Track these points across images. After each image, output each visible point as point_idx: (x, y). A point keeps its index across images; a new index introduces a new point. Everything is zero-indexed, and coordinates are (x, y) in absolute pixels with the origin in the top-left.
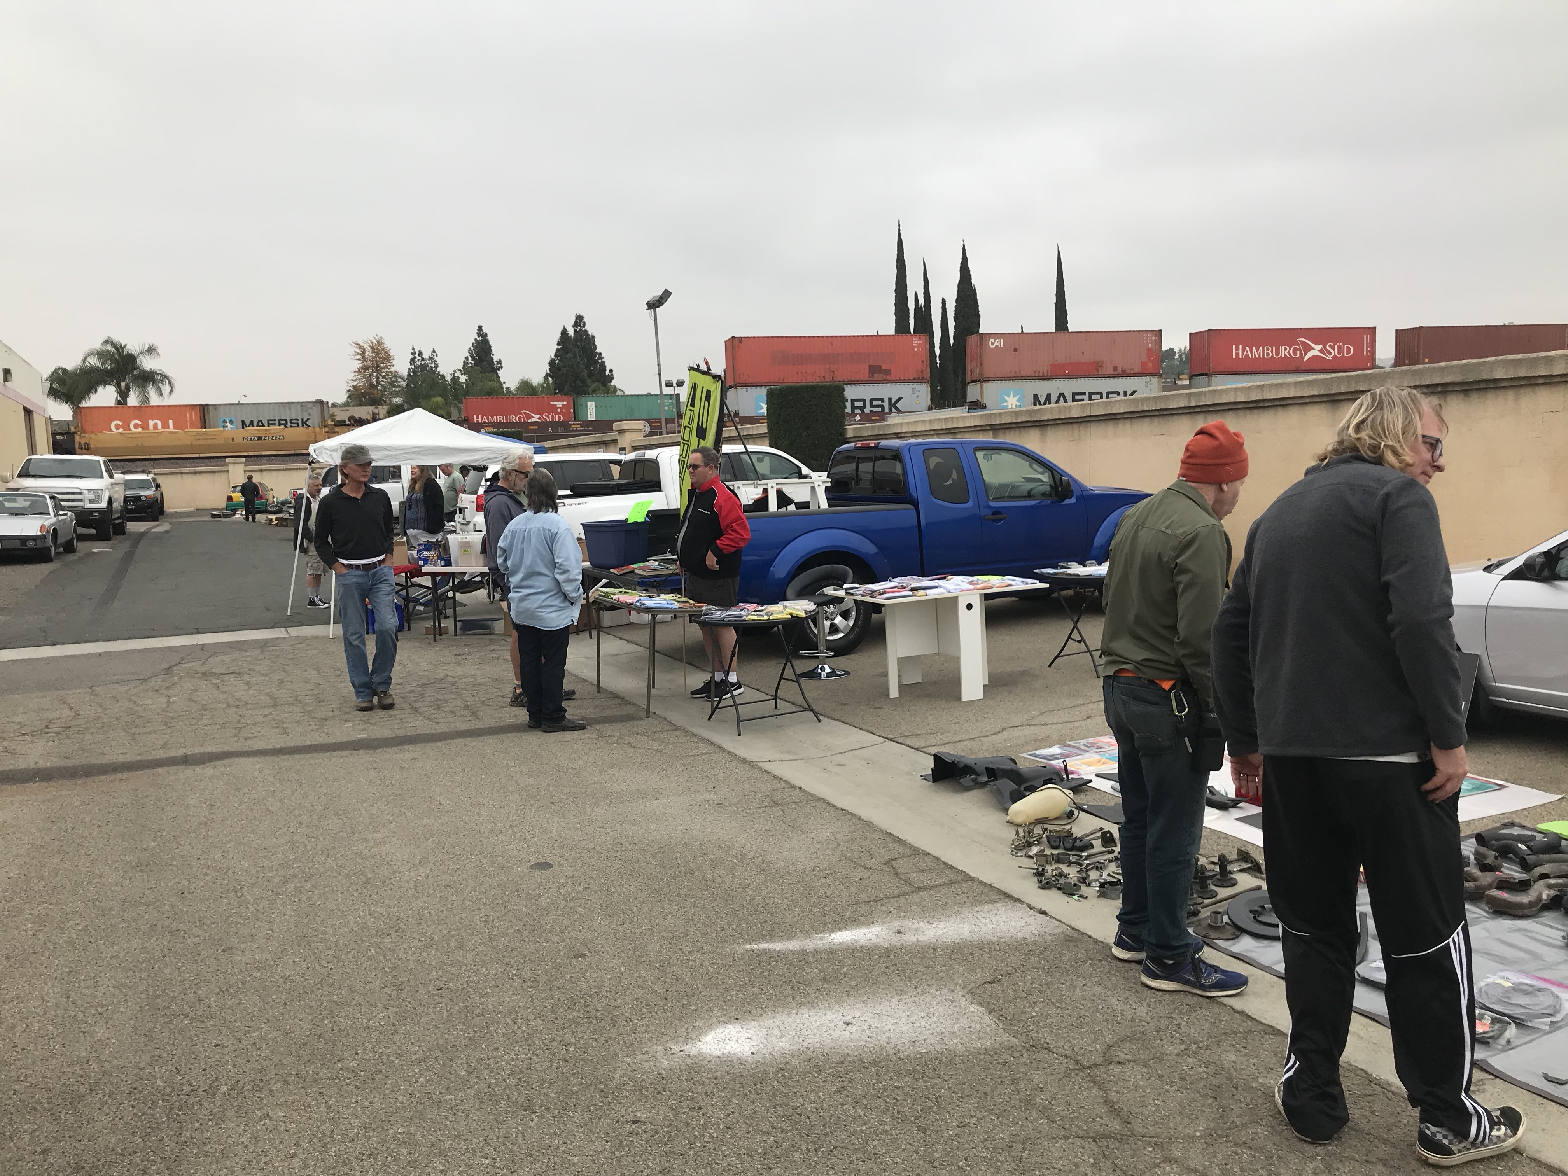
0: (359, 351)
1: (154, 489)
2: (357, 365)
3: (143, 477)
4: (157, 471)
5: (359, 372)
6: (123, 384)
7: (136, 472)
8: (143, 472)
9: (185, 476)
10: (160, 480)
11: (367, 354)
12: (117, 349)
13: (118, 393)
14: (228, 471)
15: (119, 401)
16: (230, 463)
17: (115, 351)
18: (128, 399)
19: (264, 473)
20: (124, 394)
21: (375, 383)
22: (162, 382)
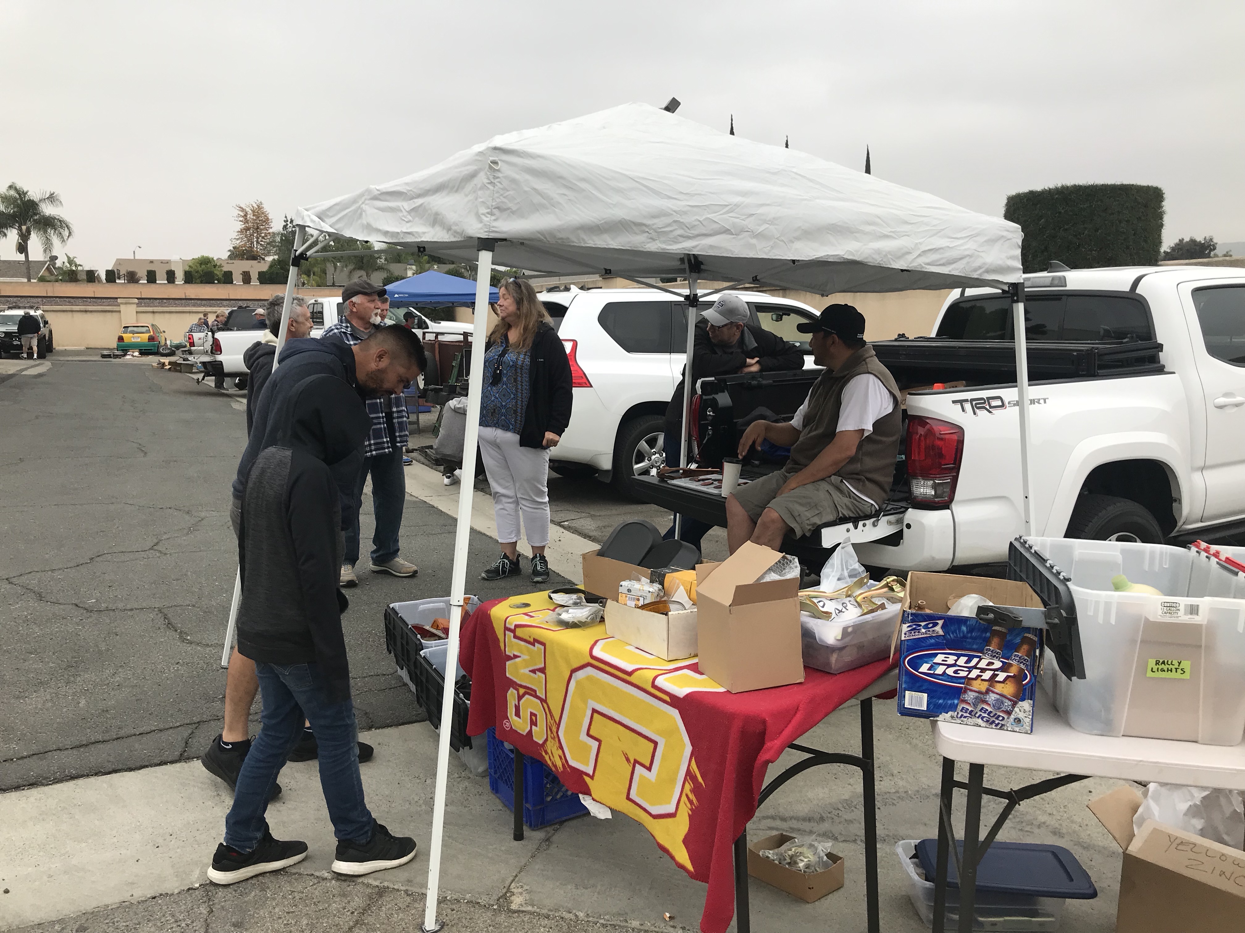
0: (242, 214)
2: (240, 226)
4: (46, 308)
5: (241, 232)
6: (24, 228)
9: (76, 314)
10: (49, 317)
11: (248, 216)
12: (19, 194)
13: (20, 236)
14: (120, 312)
15: (20, 243)
16: (122, 303)
17: (18, 196)
18: (29, 242)
19: (157, 315)
20: (24, 237)
21: (255, 243)
22: (61, 227)
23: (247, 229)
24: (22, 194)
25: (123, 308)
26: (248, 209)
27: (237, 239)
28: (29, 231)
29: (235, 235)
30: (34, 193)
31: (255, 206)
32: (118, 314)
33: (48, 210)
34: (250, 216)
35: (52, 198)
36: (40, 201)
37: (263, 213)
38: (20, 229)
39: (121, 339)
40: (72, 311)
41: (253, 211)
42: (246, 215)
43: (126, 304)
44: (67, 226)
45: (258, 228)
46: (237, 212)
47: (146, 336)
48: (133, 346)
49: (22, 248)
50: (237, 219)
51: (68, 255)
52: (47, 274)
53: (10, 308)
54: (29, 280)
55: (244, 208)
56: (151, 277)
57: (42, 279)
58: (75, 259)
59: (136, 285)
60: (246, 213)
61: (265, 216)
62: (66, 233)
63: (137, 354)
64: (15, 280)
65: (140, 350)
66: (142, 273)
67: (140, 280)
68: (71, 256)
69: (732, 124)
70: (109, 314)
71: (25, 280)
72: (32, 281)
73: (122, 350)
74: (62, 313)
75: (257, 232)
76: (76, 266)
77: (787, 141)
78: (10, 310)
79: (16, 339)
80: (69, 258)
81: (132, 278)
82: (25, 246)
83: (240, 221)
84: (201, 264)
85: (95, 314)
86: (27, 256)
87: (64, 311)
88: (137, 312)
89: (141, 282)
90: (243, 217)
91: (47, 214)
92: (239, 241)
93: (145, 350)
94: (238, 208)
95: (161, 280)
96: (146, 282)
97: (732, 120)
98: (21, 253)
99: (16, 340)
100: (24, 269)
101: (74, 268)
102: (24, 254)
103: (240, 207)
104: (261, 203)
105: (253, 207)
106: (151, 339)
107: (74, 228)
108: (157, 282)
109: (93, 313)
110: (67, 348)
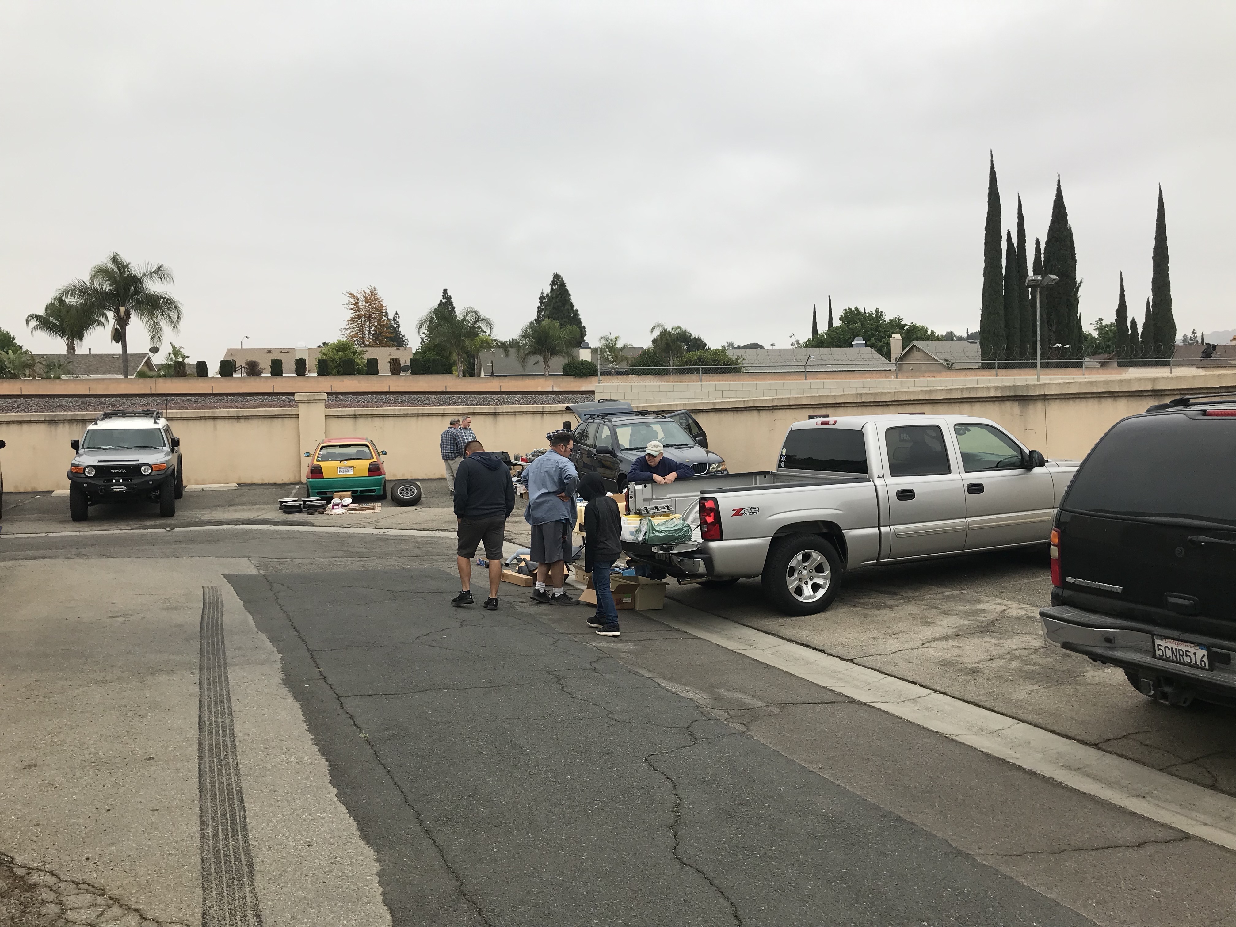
0: (352, 301)
1: (167, 449)
2: (350, 314)
3: (146, 424)
4: (172, 413)
5: (352, 320)
6: (122, 309)
7: (134, 414)
8: (147, 414)
9: (220, 424)
10: (178, 430)
11: (360, 304)
12: (119, 269)
13: (116, 320)
14: (297, 416)
15: (117, 330)
16: (300, 401)
17: (117, 270)
18: (127, 328)
19: (361, 421)
20: (123, 321)
21: (367, 333)
22: (169, 308)
23: (360, 317)
24: (122, 267)
25: (302, 410)
26: (359, 296)
27: (347, 329)
28: (128, 315)
29: (344, 324)
30: (137, 267)
31: (368, 291)
32: (294, 420)
33: (153, 286)
34: (361, 303)
35: (159, 272)
36: (145, 275)
37: (377, 299)
38: (117, 311)
39: (316, 472)
40: (214, 418)
41: (366, 298)
42: (356, 304)
43: (309, 402)
44: (176, 307)
45: (370, 316)
46: (348, 299)
47: (364, 464)
48: (342, 485)
49: (119, 336)
50: (346, 306)
51: (174, 344)
52: (146, 369)
53: (107, 416)
54: (126, 376)
55: (355, 295)
56: (277, 368)
57: (141, 375)
58: (182, 350)
59: (257, 379)
60: (358, 300)
61: (379, 303)
62: (174, 316)
63: (348, 501)
64: (108, 376)
65: (353, 492)
66: (265, 364)
67: (261, 373)
68: (177, 346)
69: (992, 161)
70: (277, 422)
71: (122, 377)
72: (129, 377)
73: (319, 494)
74: (198, 423)
75: (370, 320)
76: (184, 357)
77: (1059, 181)
78: (107, 420)
79: (118, 481)
80: (174, 348)
81: (253, 370)
82: (122, 334)
83: (351, 309)
84: (338, 351)
85: (255, 422)
86: (124, 347)
87: (200, 418)
88: (327, 417)
89: (262, 375)
90: (354, 304)
91: (152, 292)
92: (349, 331)
93: (361, 491)
94: (349, 295)
95: (289, 373)
96: (270, 375)
97: (992, 156)
98: (117, 342)
99: (118, 483)
100: (120, 363)
101: (181, 360)
102: (120, 343)
103: (351, 294)
104: (374, 288)
105: (365, 293)
106: (375, 469)
107: (183, 308)
108: (283, 375)
109: (250, 421)
110: (207, 487)
